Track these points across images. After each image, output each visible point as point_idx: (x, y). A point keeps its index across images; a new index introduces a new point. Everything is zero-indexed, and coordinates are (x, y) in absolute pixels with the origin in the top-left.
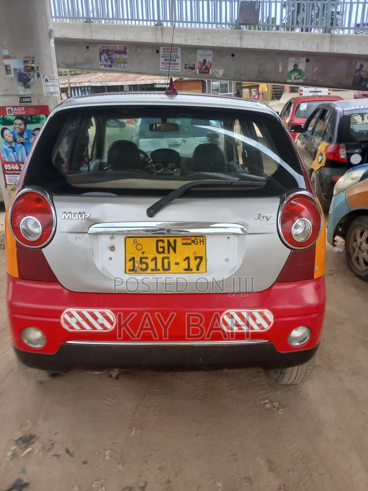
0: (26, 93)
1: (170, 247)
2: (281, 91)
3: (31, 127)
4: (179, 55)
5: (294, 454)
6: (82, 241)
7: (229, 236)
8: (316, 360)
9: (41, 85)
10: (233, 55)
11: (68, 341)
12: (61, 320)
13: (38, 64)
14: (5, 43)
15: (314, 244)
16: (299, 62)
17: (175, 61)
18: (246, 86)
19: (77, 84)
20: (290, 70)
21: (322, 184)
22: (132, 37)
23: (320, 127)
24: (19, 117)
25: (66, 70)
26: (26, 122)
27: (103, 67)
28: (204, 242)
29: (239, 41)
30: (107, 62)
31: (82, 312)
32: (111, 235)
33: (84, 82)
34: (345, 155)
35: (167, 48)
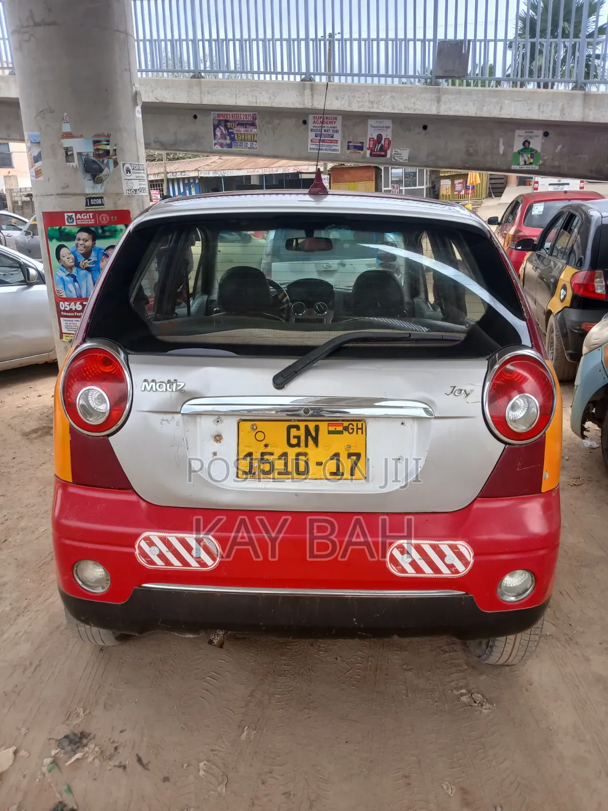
0: (96, 191)
1: (309, 437)
2: (503, 183)
3: (101, 244)
4: (339, 128)
5: (503, 780)
6: (172, 426)
7: (405, 421)
8: (546, 624)
9: (120, 179)
10: (425, 128)
11: (145, 583)
12: (135, 549)
13: (116, 145)
14: (66, 114)
15: (542, 436)
16: (531, 137)
17: (332, 137)
18: (447, 175)
19: (178, 174)
20: (517, 151)
21: (565, 336)
22: (264, 100)
23: (564, 242)
24: (84, 229)
25: (161, 152)
26: (95, 237)
27: (218, 147)
28: (362, 430)
29: (436, 104)
30: (226, 139)
31: (167, 539)
32: (217, 417)
33: (188, 171)
34: (604, 289)
35: (320, 116)
